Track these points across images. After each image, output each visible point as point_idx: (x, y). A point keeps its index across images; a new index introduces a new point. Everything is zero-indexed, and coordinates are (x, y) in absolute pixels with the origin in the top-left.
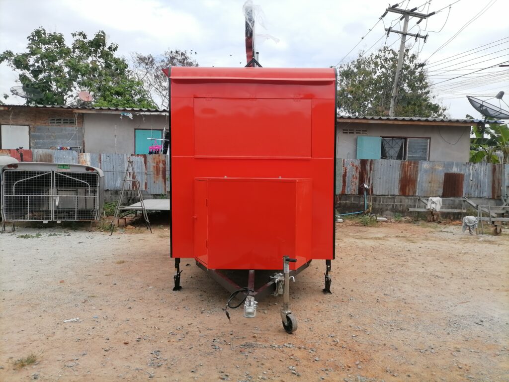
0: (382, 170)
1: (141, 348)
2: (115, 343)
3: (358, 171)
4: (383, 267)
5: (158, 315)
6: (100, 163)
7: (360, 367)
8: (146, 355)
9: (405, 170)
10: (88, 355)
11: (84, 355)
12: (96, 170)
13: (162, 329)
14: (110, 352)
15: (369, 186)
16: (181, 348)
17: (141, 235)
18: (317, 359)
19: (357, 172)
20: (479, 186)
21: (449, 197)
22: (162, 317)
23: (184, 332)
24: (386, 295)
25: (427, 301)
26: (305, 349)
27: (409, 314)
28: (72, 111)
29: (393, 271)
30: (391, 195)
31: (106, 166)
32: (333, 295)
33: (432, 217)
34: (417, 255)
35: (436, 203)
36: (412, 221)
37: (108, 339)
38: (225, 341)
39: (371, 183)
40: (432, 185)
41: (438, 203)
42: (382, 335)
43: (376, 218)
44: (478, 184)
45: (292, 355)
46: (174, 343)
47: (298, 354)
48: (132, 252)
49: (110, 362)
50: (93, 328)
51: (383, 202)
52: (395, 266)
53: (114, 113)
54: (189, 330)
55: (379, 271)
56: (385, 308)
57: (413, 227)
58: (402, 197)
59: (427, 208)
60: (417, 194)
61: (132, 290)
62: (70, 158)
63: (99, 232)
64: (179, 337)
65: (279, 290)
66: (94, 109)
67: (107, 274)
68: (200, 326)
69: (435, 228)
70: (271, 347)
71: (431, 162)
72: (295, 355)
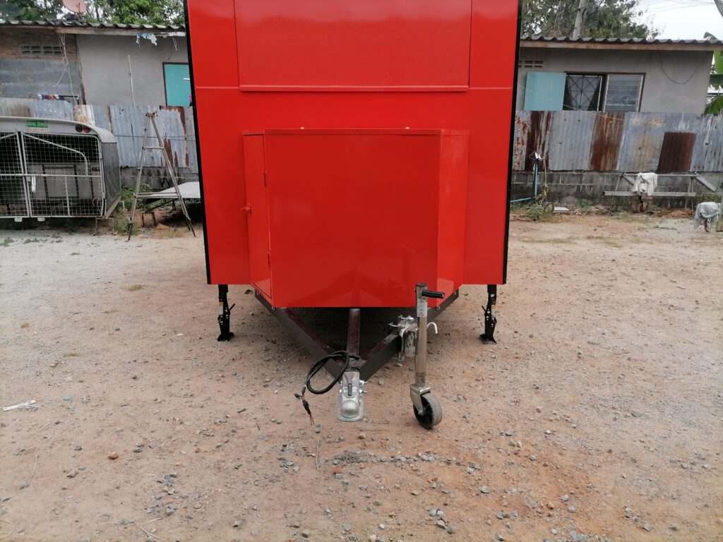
0: (566, 129)
1: (141, 467)
2: (92, 457)
3: (527, 132)
4: (577, 290)
5: (184, 392)
6: (111, 121)
7: (572, 508)
8: (146, 487)
9: (602, 127)
10: (31, 488)
11: (23, 488)
12: (93, 130)
13: (187, 423)
14: (78, 478)
15: (542, 156)
16: (218, 468)
17: (178, 240)
18: (484, 488)
19: (524, 132)
20: (717, 154)
21: (667, 172)
22: (191, 395)
23: (228, 430)
24: (593, 344)
25: (666, 355)
26: (458, 464)
27: (640, 383)
28: (54, 31)
29: (595, 297)
30: (577, 171)
31: (120, 127)
32: (499, 345)
33: (640, 205)
34: (629, 269)
35: (648, 183)
36: (607, 212)
37: (81, 449)
38: (305, 449)
39: (546, 150)
40: (644, 153)
41: (651, 182)
42: (601, 428)
43: (553, 208)
44: (716, 151)
45: (435, 480)
46: (207, 455)
47: (447, 476)
48: (158, 270)
49: (71, 505)
50: (57, 423)
51: (562, 182)
52: (596, 287)
53: (124, 33)
54: (239, 425)
55: (572, 298)
56: (595, 370)
57: (611, 222)
58: (593, 173)
59: (634, 190)
60: (617, 169)
61: (145, 340)
62: (60, 113)
63: (109, 236)
64: (217, 440)
65: (407, 349)
66: (90, 26)
67: (108, 310)
68: (260, 415)
69: (646, 221)
70: (394, 460)
71: (644, 114)
72: (440, 479)
